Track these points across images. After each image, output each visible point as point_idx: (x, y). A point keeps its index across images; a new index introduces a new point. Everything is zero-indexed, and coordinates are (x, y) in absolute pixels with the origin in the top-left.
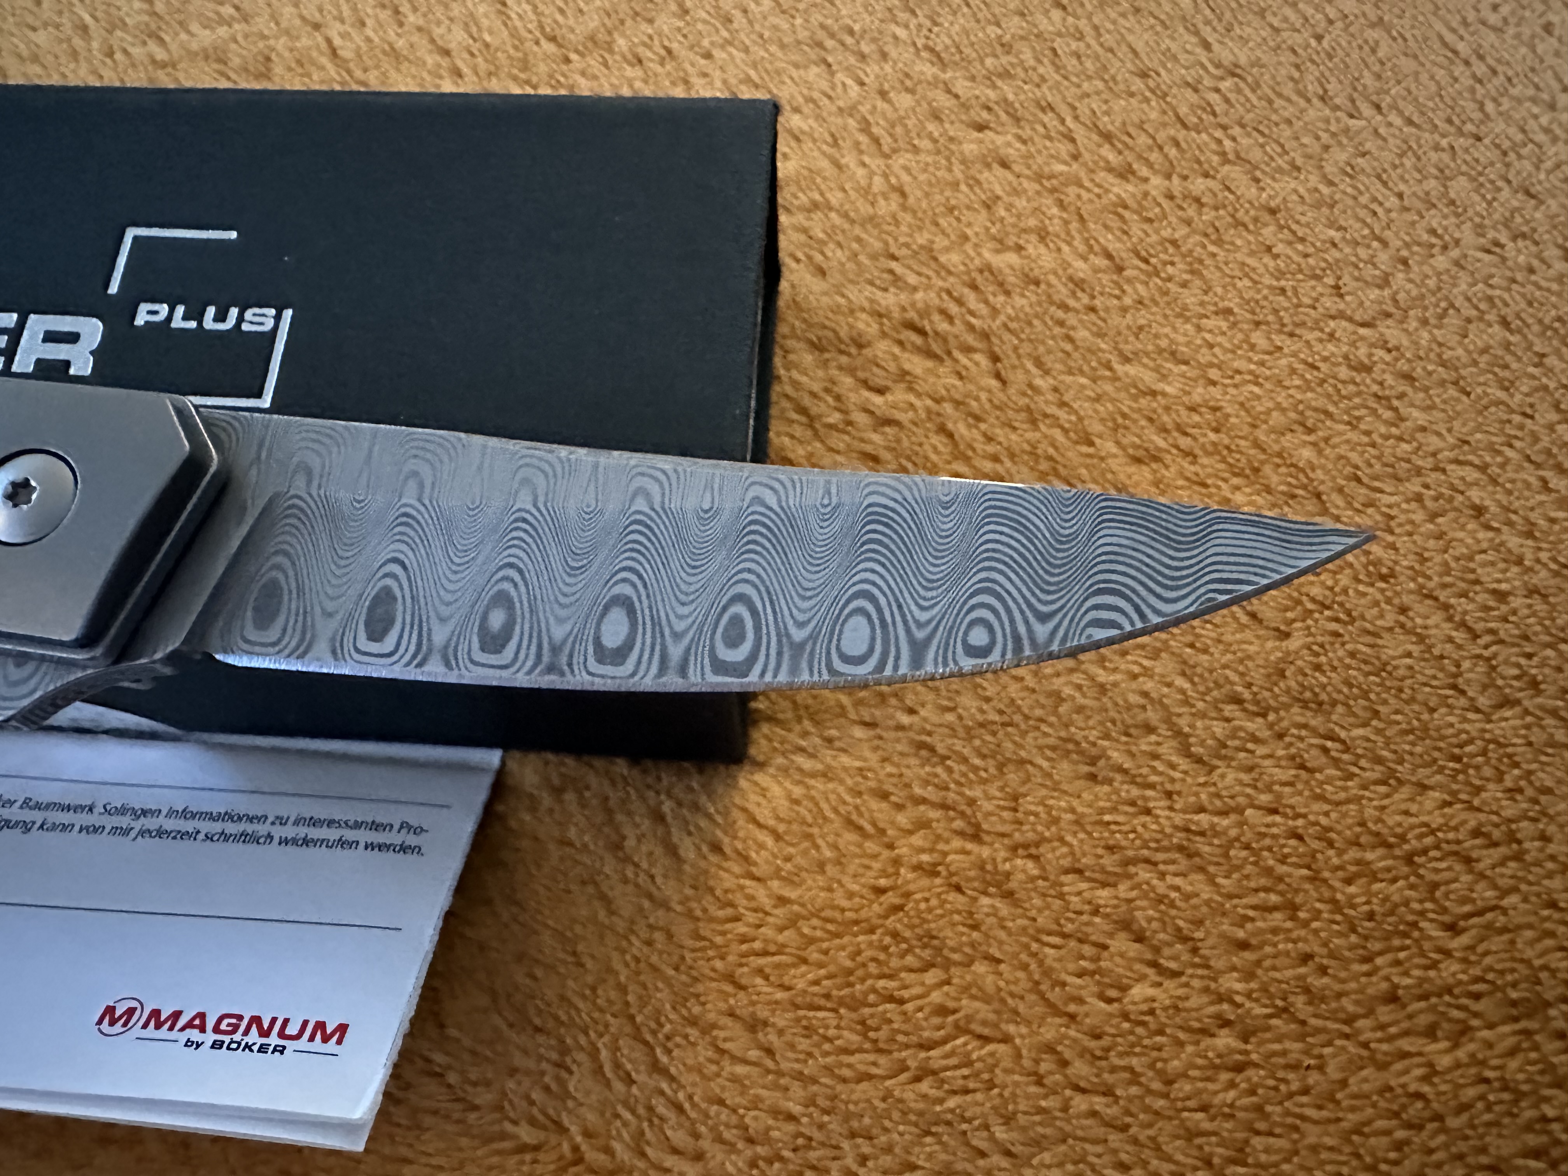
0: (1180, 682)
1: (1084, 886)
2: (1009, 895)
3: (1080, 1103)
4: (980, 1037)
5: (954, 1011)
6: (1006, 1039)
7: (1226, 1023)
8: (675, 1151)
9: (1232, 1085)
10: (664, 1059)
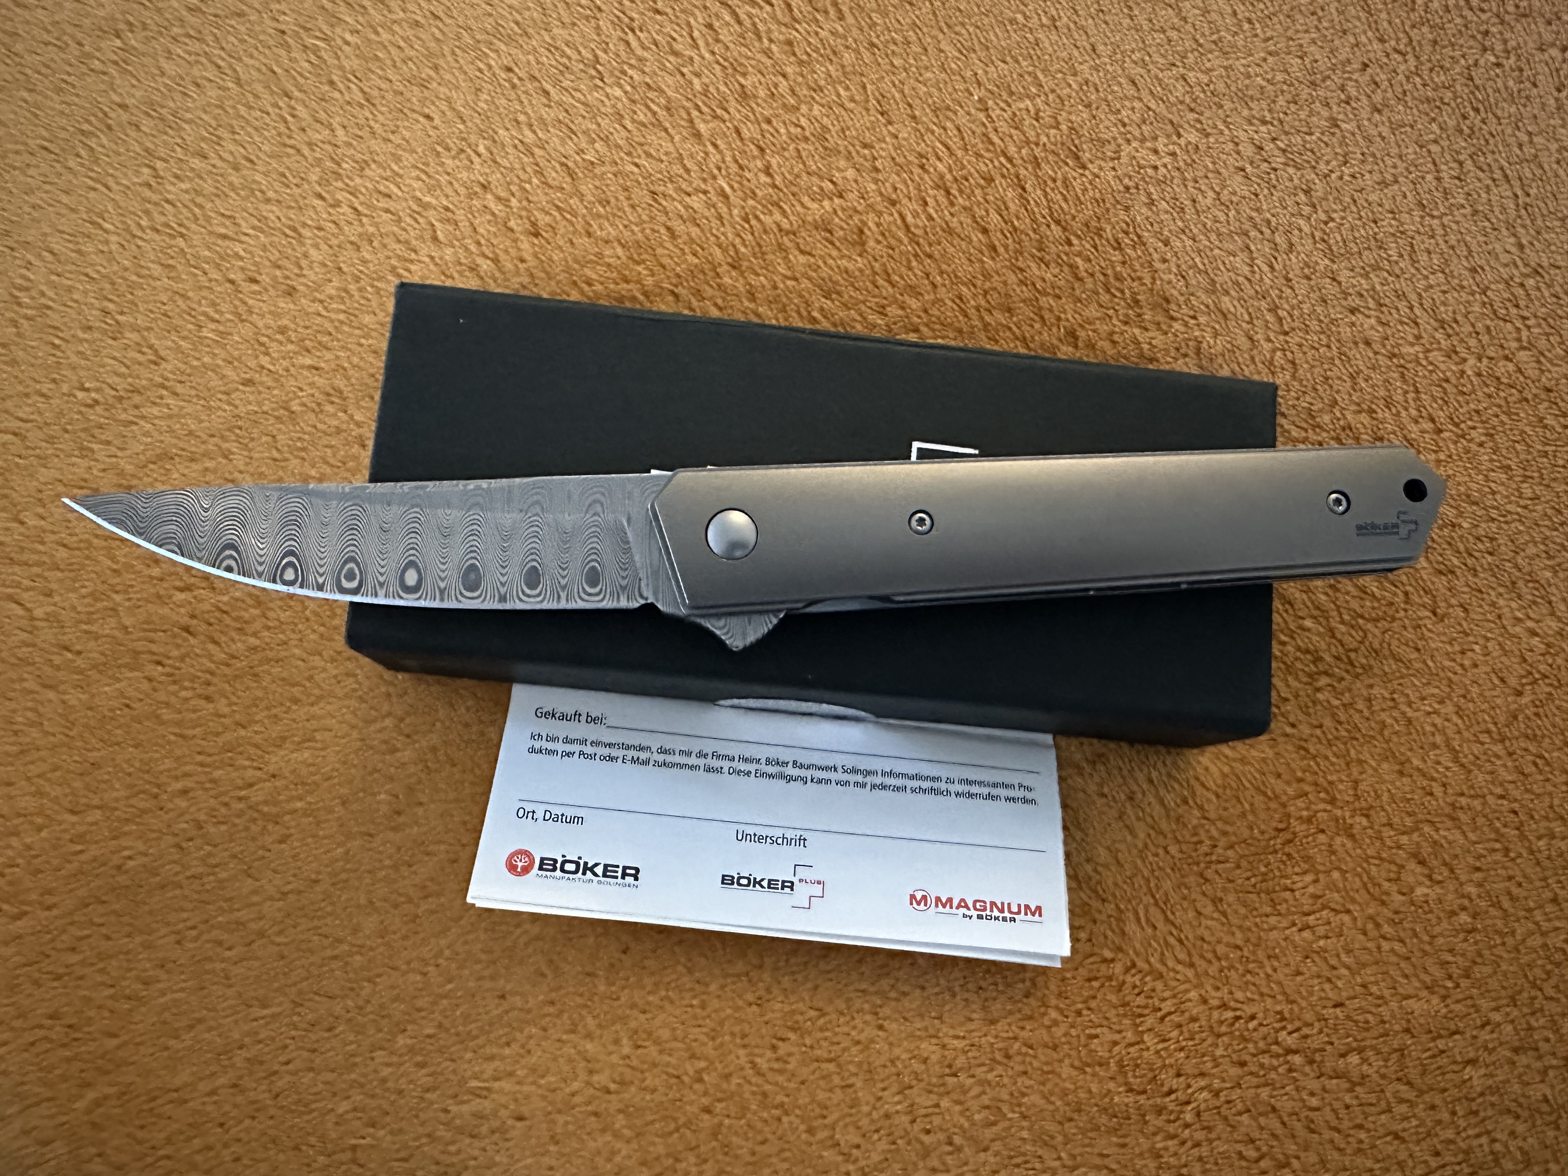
0: (1455, 719)
1: (1392, 833)
2: (1352, 837)
3: (1385, 945)
4: (1333, 910)
5: (1320, 897)
6: (1348, 911)
7: (1464, 908)
8: (1179, 962)
9: (1466, 940)
10: (1171, 917)
